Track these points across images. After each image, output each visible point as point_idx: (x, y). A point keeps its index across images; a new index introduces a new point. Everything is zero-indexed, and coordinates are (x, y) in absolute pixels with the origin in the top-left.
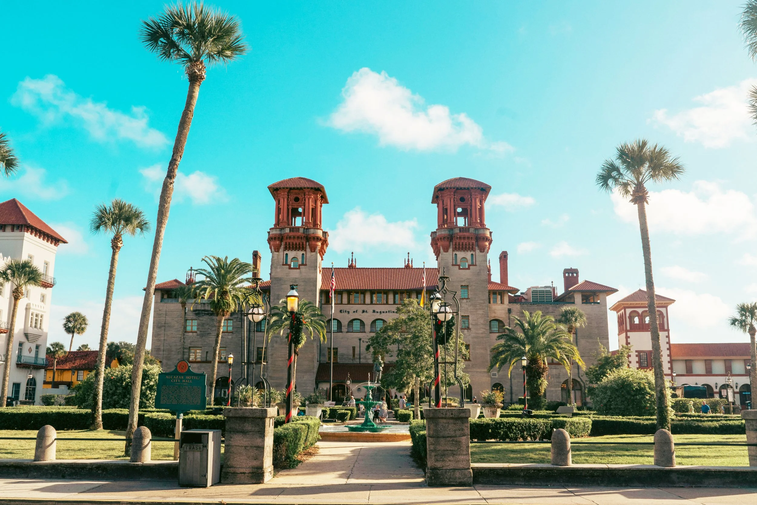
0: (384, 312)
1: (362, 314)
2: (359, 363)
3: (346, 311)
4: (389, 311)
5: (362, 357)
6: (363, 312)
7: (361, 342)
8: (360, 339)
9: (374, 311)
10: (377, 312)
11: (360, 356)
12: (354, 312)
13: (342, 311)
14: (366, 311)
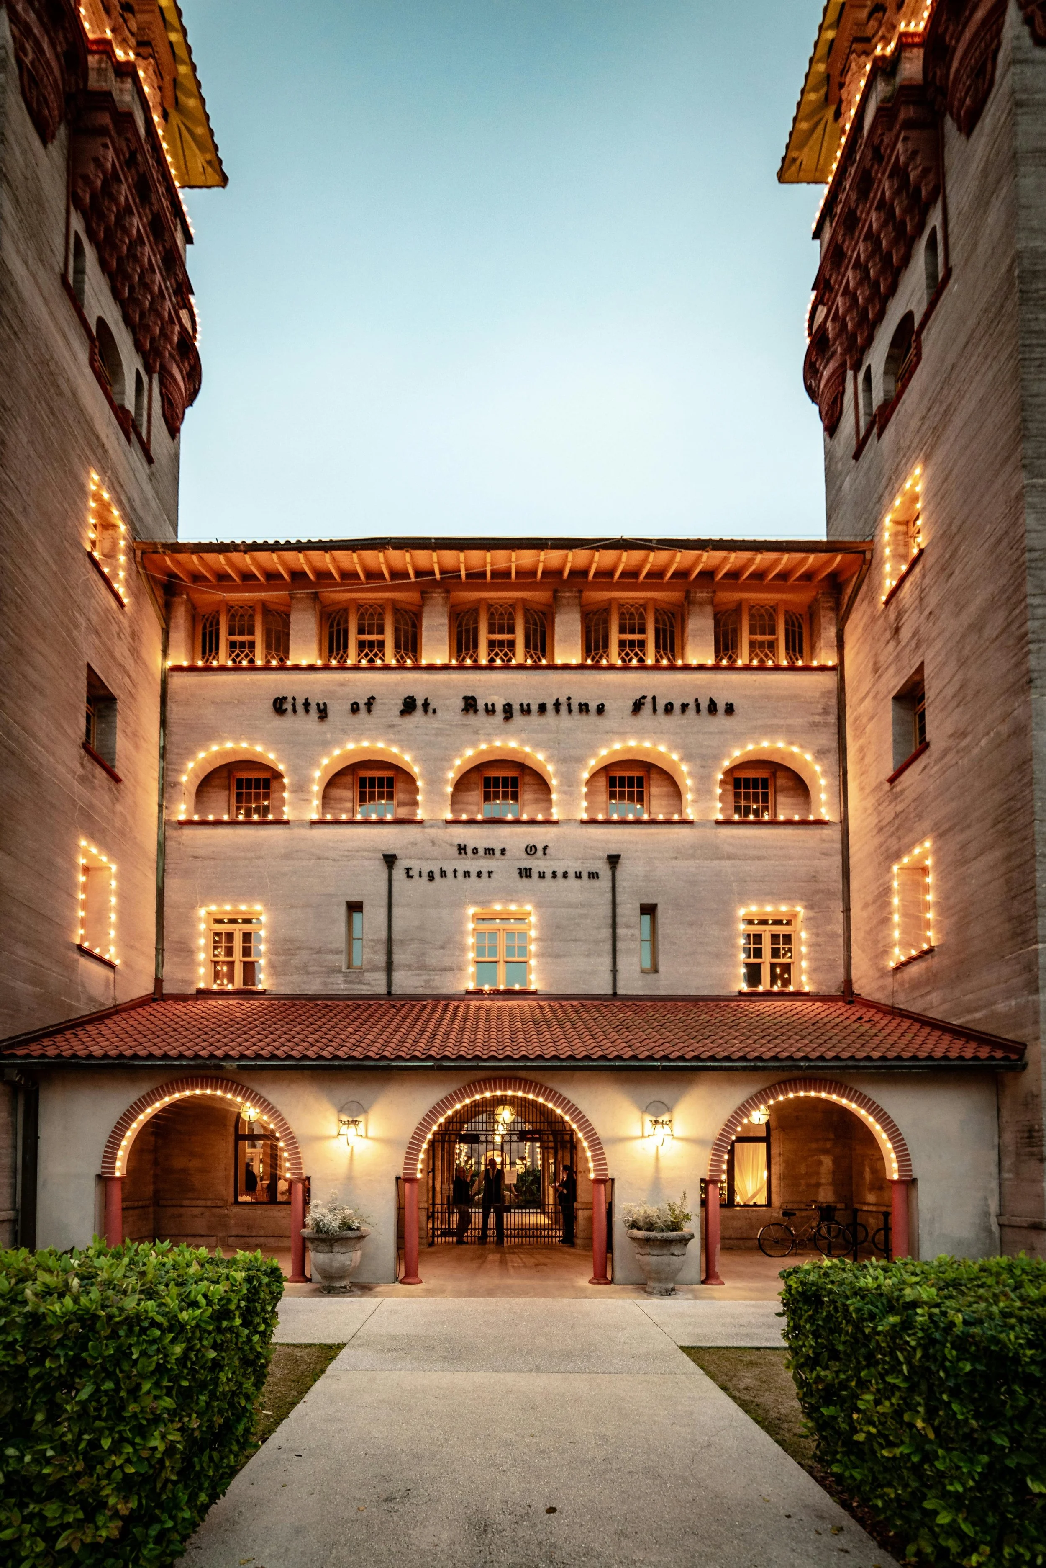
0: (526, 710)
1: (398, 720)
2: (382, 990)
3: (306, 705)
4: (557, 705)
5: (398, 957)
6: (409, 706)
7: (399, 873)
8: (390, 860)
9: (470, 704)
10: (490, 710)
11: (390, 953)
12: (355, 708)
13: (288, 706)
14: (426, 705)
